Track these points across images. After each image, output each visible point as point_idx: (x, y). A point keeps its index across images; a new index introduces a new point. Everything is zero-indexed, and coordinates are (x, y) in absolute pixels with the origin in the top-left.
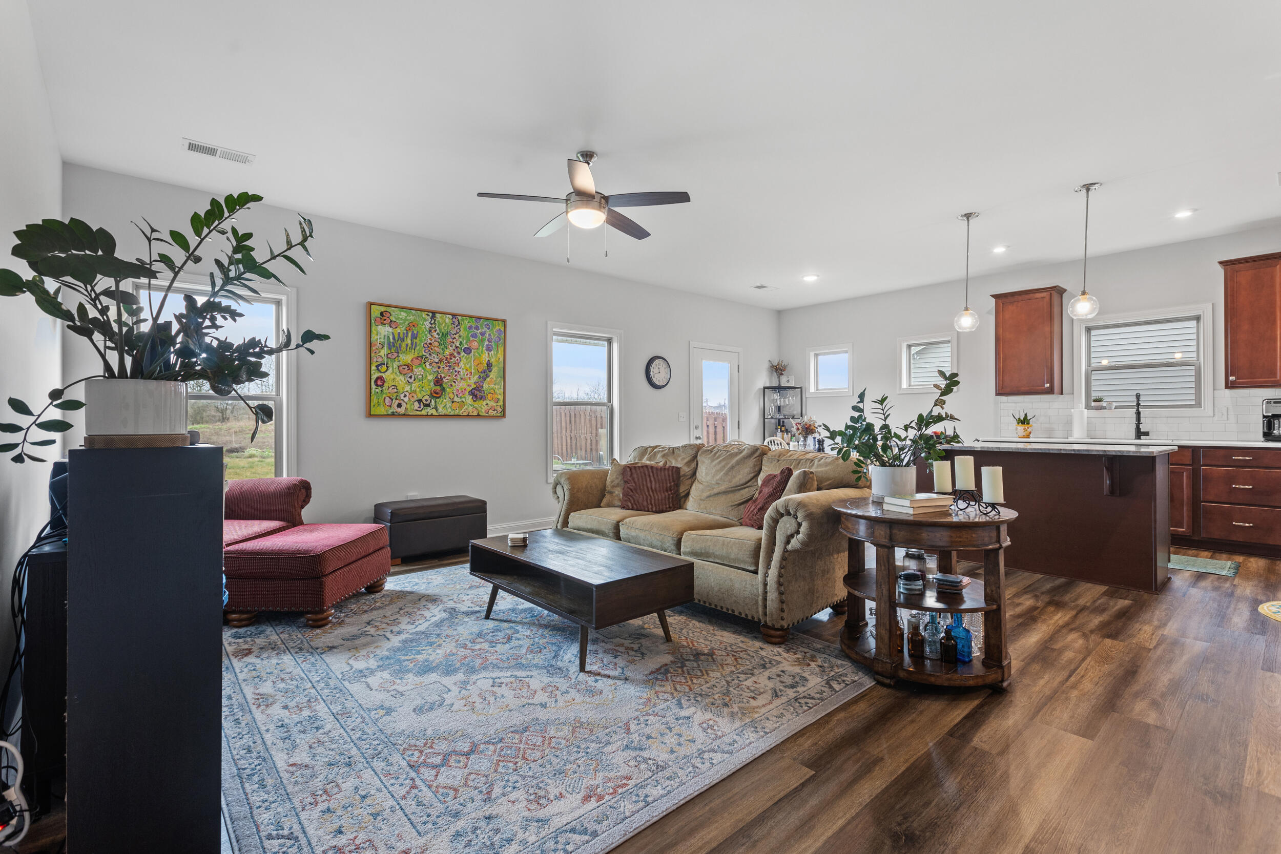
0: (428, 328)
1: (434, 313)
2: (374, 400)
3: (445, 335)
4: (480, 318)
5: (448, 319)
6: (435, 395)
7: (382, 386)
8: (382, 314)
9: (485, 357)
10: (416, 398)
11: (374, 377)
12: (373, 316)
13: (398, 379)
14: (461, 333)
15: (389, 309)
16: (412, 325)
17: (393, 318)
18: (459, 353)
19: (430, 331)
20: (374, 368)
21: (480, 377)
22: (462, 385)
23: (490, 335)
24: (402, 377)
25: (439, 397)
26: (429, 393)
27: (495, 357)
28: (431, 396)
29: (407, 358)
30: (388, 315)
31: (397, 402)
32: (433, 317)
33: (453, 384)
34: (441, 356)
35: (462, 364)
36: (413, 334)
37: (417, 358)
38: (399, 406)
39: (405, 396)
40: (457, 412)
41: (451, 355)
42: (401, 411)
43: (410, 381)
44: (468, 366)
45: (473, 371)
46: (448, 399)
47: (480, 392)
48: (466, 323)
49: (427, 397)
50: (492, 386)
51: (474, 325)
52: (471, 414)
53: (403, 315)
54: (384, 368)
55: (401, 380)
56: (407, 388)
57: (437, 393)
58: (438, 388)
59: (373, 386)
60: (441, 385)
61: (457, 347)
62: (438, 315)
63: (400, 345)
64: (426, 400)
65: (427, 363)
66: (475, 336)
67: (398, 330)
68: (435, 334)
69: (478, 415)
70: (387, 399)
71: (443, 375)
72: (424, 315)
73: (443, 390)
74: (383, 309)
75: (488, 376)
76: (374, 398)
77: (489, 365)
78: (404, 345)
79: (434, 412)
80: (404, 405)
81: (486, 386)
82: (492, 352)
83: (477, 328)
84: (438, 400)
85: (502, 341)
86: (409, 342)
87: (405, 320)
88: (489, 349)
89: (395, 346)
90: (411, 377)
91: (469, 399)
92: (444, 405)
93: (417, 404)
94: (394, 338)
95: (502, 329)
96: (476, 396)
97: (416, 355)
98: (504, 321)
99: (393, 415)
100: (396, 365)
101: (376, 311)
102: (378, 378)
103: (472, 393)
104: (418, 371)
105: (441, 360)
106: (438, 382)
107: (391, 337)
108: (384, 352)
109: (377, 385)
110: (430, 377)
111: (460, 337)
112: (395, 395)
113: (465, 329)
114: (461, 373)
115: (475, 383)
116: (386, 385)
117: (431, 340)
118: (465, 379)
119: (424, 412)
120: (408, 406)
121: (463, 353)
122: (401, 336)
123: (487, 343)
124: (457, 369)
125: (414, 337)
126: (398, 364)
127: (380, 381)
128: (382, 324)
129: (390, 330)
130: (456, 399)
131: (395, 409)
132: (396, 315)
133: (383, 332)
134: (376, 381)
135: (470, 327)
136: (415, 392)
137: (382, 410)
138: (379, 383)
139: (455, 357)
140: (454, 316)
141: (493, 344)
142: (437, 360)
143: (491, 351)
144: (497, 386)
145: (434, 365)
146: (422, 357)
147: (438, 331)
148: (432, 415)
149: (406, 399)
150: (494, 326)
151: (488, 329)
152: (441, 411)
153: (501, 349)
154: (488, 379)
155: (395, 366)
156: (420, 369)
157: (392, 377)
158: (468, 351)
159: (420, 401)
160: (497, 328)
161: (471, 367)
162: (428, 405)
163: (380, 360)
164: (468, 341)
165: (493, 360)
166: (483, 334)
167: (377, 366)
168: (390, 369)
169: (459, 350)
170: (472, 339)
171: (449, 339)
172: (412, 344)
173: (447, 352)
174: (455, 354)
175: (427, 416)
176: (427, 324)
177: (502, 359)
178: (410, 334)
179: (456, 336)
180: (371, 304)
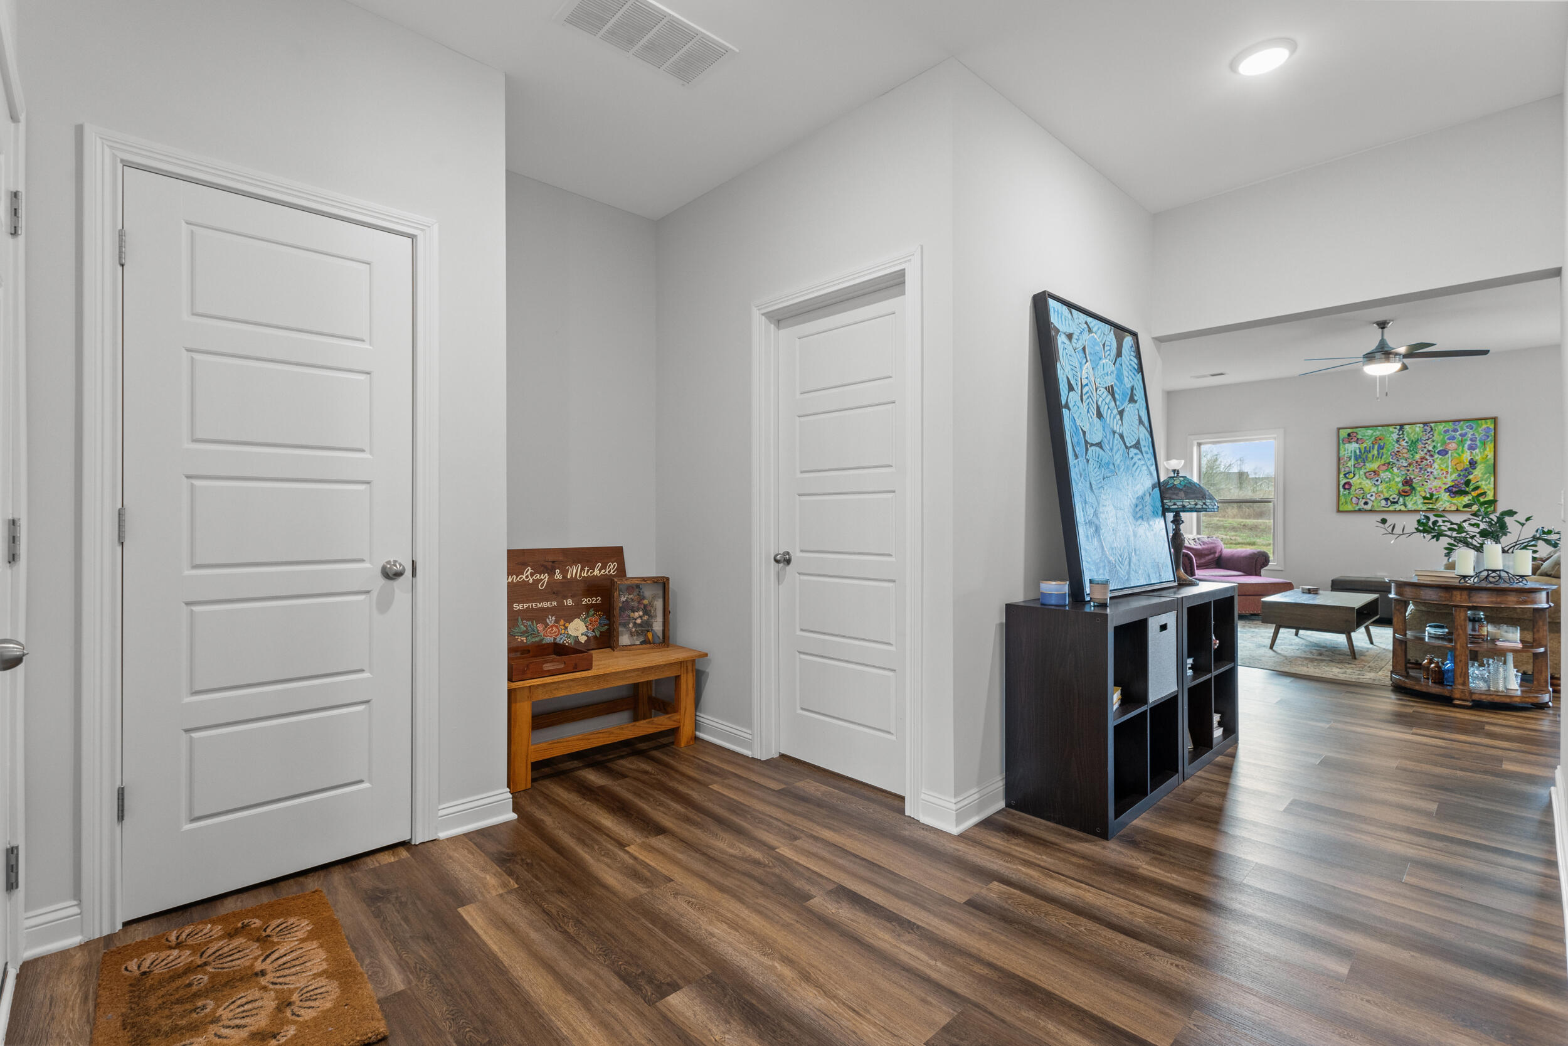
0: (1395, 439)
1: (1402, 426)
2: (1342, 500)
3: (1414, 443)
4: (1459, 421)
5: (1418, 428)
6: (1403, 494)
7: (1349, 489)
8: (1349, 435)
9: (1466, 456)
10: (1382, 497)
11: (1342, 483)
12: (1341, 437)
13: (1364, 482)
14: (1434, 438)
15: (1355, 430)
16: (1379, 438)
17: (1359, 437)
18: (1432, 456)
19: (1398, 441)
20: (1342, 476)
21: (1460, 475)
22: (1437, 483)
23: (1473, 434)
24: (1368, 481)
25: (1407, 496)
26: (1397, 492)
27: (1483, 454)
28: (1400, 494)
29: (1374, 466)
30: (1355, 434)
31: (1364, 501)
32: (1401, 429)
33: (1425, 483)
34: (1410, 461)
35: (1435, 465)
36: (1379, 445)
37: (1384, 465)
38: (1366, 504)
39: (1372, 496)
41: (1423, 459)
42: (1368, 507)
43: (1376, 483)
44: (1443, 467)
45: (1450, 470)
46: (1418, 496)
47: (1459, 488)
48: (1441, 427)
49: (1395, 496)
50: (1477, 482)
51: (1451, 427)
52: (1448, 509)
53: (1370, 432)
54: (1352, 475)
55: (1367, 484)
56: (1374, 489)
57: (1406, 492)
58: (1407, 488)
59: (1342, 490)
60: (1410, 485)
61: (1429, 451)
62: (1406, 427)
63: (1367, 456)
64: (1394, 498)
65: (1395, 469)
66: (1452, 438)
67: (1365, 445)
68: (1404, 443)
69: (1457, 510)
70: (1355, 499)
71: (1412, 477)
72: (1391, 429)
73: (1413, 489)
74: (1349, 431)
75: (1471, 473)
76: (1342, 498)
77: (1473, 463)
78: (1370, 456)
79: (1403, 508)
80: (1370, 504)
81: (1468, 483)
82: (1477, 451)
83: (1455, 430)
84: (1407, 498)
85: (1491, 438)
86: (1376, 453)
87: (1372, 436)
88: (1471, 448)
89: (1361, 458)
90: (1377, 481)
91: (1445, 496)
92: (1414, 502)
93: (1383, 503)
94: (1360, 452)
95: (1492, 427)
96: (1454, 493)
97: (1383, 462)
98: (1495, 418)
99: (1360, 510)
100: (1362, 472)
101: (1344, 434)
102: (1345, 484)
103: (1449, 490)
104: (1385, 475)
105: (1410, 464)
106: (1408, 482)
107: (1358, 451)
108: (1351, 463)
109: (1345, 489)
110: (1398, 479)
111: (1433, 441)
112: (1362, 495)
113: (1440, 434)
114: (1435, 473)
115: (1453, 481)
116: (1353, 488)
117: (1398, 448)
118: (1440, 479)
119: (1391, 508)
120: (1375, 504)
121: (1436, 456)
122: (1368, 449)
123: (1469, 442)
124: (1429, 470)
125: (1381, 448)
126: (1365, 471)
127: (1348, 486)
128: (1350, 442)
129: (1357, 446)
131: (1361, 505)
132: (1361, 433)
133: (1353, 446)
134: (1344, 486)
135: (1446, 432)
136: (1382, 492)
137: (1349, 507)
138: (1347, 487)
139: (1427, 460)
140: (1425, 424)
141: (1478, 443)
142: (1406, 465)
143: (1475, 449)
144: (1484, 482)
145: (1402, 468)
146: (1389, 463)
147: (1407, 439)
148: (1400, 510)
149: (1373, 498)
150: (1480, 426)
151: (1471, 429)
152: (1410, 506)
153: (1490, 446)
154: (1472, 476)
156: (1387, 473)
157: (1359, 481)
158: (1443, 453)
159: (1387, 499)
160: (1484, 426)
161: (1447, 467)
162: (1397, 502)
163: (1347, 469)
164: (1444, 444)
165: (1478, 458)
166: (1463, 435)
167: (1345, 475)
168: (1357, 475)
169: (1432, 453)
170: (1448, 441)
171: (1420, 445)
172: (1378, 454)
173: (1417, 457)
174: (1428, 457)
175: (1395, 511)
176: (1395, 436)
177: (1491, 455)
178: (1376, 446)
179: (1429, 442)
180: (1339, 429)
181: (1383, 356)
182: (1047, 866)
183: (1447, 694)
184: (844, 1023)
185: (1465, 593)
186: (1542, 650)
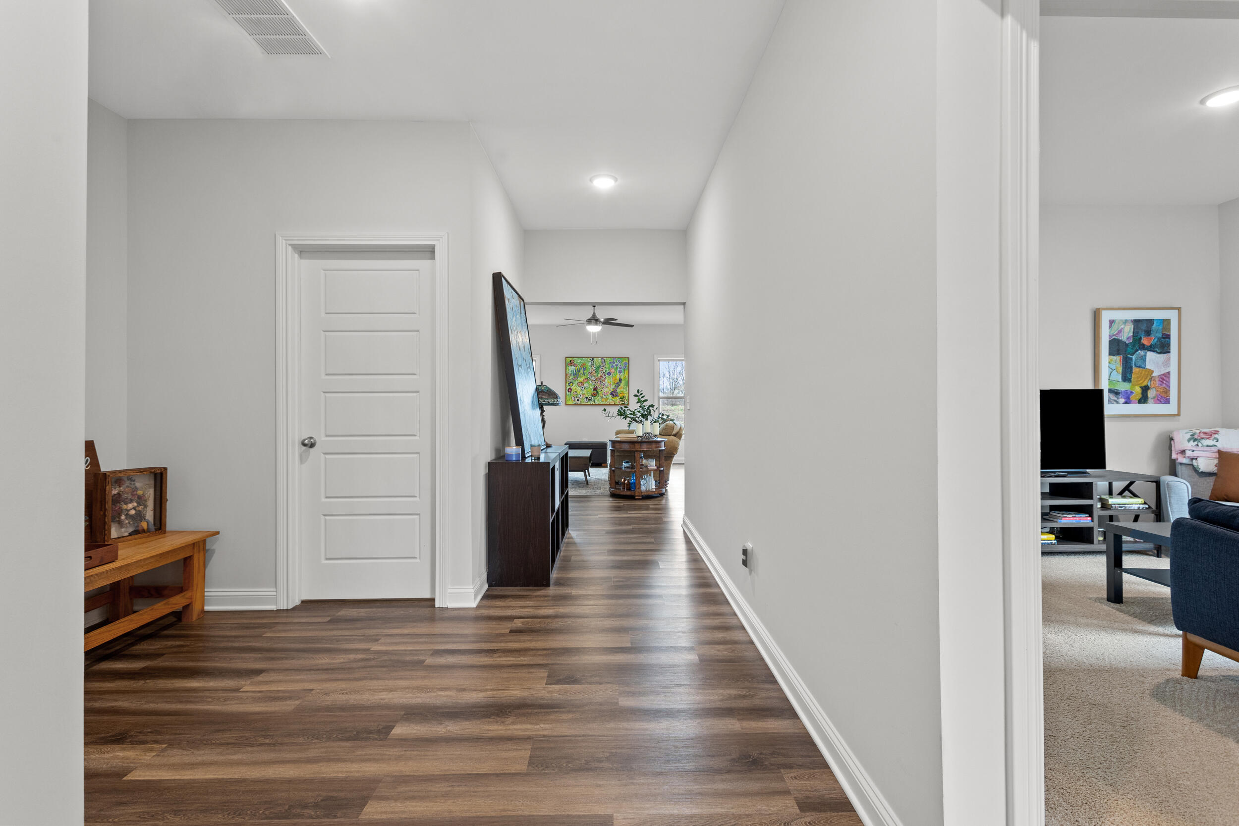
1: (593, 358)
3: (598, 368)
4: (615, 358)
5: (599, 360)
6: (594, 395)
7: (571, 392)
8: (570, 361)
9: (618, 377)
10: (585, 397)
11: (567, 388)
12: (567, 362)
13: (577, 389)
14: (606, 366)
15: (573, 359)
16: (583, 365)
17: (575, 363)
18: (605, 375)
19: (591, 366)
20: (567, 384)
21: (615, 386)
22: (606, 390)
23: (620, 365)
24: (579, 388)
27: (624, 376)
28: (592, 395)
29: (581, 379)
30: (573, 361)
32: (593, 360)
33: (602, 390)
34: (596, 377)
35: (606, 380)
36: (584, 368)
37: (585, 379)
38: (578, 400)
40: (604, 403)
41: (601, 376)
42: (579, 402)
44: (609, 381)
45: (612, 383)
46: (600, 397)
47: (615, 392)
48: (608, 361)
49: (590, 396)
50: (622, 390)
51: (612, 361)
52: (611, 403)
53: (579, 360)
54: (571, 384)
55: (579, 389)
56: (581, 392)
58: (595, 392)
59: (567, 392)
60: (596, 391)
61: (604, 373)
62: (595, 359)
63: (578, 374)
64: (590, 398)
65: (590, 381)
66: (612, 367)
67: (577, 367)
68: (593, 368)
69: (615, 404)
70: (573, 398)
71: (597, 386)
72: (588, 359)
73: (598, 392)
74: (571, 359)
75: (619, 385)
76: (567, 397)
77: (620, 380)
78: (580, 374)
79: (594, 403)
80: (580, 400)
81: (618, 390)
83: (614, 363)
84: (595, 397)
85: (627, 368)
86: (582, 372)
87: (580, 363)
88: (620, 372)
89: (576, 374)
90: (583, 388)
91: (610, 396)
92: (598, 400)
93: (585, 400)
94: (576, 371)
95: (627, 362)
96: (614, 395)
98: (628, 358)
99: (575, 404)
101: (568, 360)
102: (569, 389)
103: (611, 394)
104: (586, 385)
105: (596, 379)
106: (595, 389)
107: (574, 371)
108: (571, 377)
109: (569, 392)
110: (592, 387)
111: (605, 368)
112: (576, 396)
113: (608, 364)
114: (606, 385)
115: (613, 389)
116: (572, 391)
117: (591, 370)
118: (608, 387)
119: (589, 403)
120: (582, 400)
121: (607, 375)
122: (579, 370)
123: (619, 369)
124: (604, 383)
125: (584, 370)
126: (578, 382)
127: (570, 390)
128: (571, 365)
129: (574, 368)
130: (603, 397)
131: (576, 401)
132: (576, 361)
133: (572, 368)
134: (568, 390)
135: (610, 363)
136: (585, 394)
137: (570, 402)
138: (570, 391)
140: (602, 358)
141: (622, 370)
142: (594, 379)
143: (621, 373)
144: (624, 390)
145: (593, 381)
146: (588, 378)
147: (595, 366)
148: (592, 404)
149: (581, 397)
150: (623, 361)
151: (620, 362)
152: (597, 402)
153: (627, 371)
154: (620, 387)
155: (576, 383)
157: (575, 388)
158: (609, 374)
159: (587, 398)
160: (624, 361)
161: (611, 381)
162: (591, 400)
163: (570, 381)
164: (609, 369)
165: (622, 378)
166: (617, 365)
167: (569, 384)
168: (574, 384)
171: (600, 369)
173: (599, 375)
174: (603, 376)
175: (590, 404)
176: (590, 364)
177: (627, 377)
178: (582, 368)
179: (604, 368)
180: (566, 358)
181: (595, 322)
182: (533, 605)
183: (633, 494)
184: (502, 696)
185: (639, 444)
186: (662, 469)
